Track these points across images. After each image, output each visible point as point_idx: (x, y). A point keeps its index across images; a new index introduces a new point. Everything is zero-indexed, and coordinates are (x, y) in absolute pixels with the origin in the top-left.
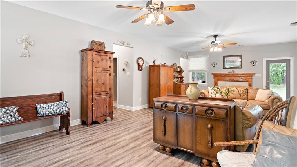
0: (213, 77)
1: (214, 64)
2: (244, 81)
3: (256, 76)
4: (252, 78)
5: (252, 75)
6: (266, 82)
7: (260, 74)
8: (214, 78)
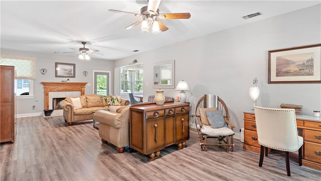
0: (42, 86)
1: (43, 71)
2: (78, 90)
3: (87, 85)
4: (85, 87)
5: (85, 84)
6: (95, 90)
7: (90, 84)
8: (44, 88)
